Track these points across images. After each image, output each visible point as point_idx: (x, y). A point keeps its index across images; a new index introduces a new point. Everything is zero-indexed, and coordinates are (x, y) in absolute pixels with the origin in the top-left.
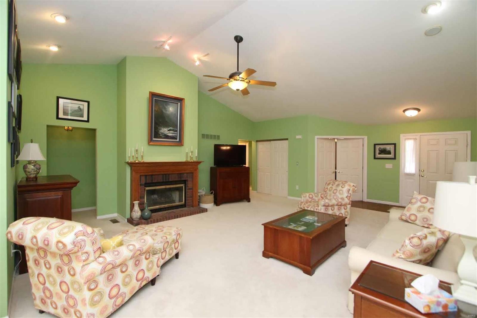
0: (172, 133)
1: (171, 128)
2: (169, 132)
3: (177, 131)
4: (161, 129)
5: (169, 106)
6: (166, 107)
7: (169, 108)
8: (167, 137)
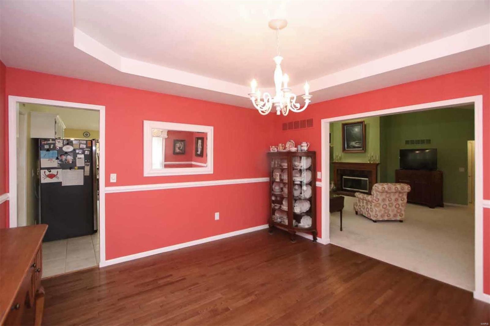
0: (358, 145)
1: (357, 142)
2: (356, 144)
3: (361, 143)
4: (350, 143)
5: (355, 128)
6: (353, 129)
7: (355, 129)
8: (354, 147)
